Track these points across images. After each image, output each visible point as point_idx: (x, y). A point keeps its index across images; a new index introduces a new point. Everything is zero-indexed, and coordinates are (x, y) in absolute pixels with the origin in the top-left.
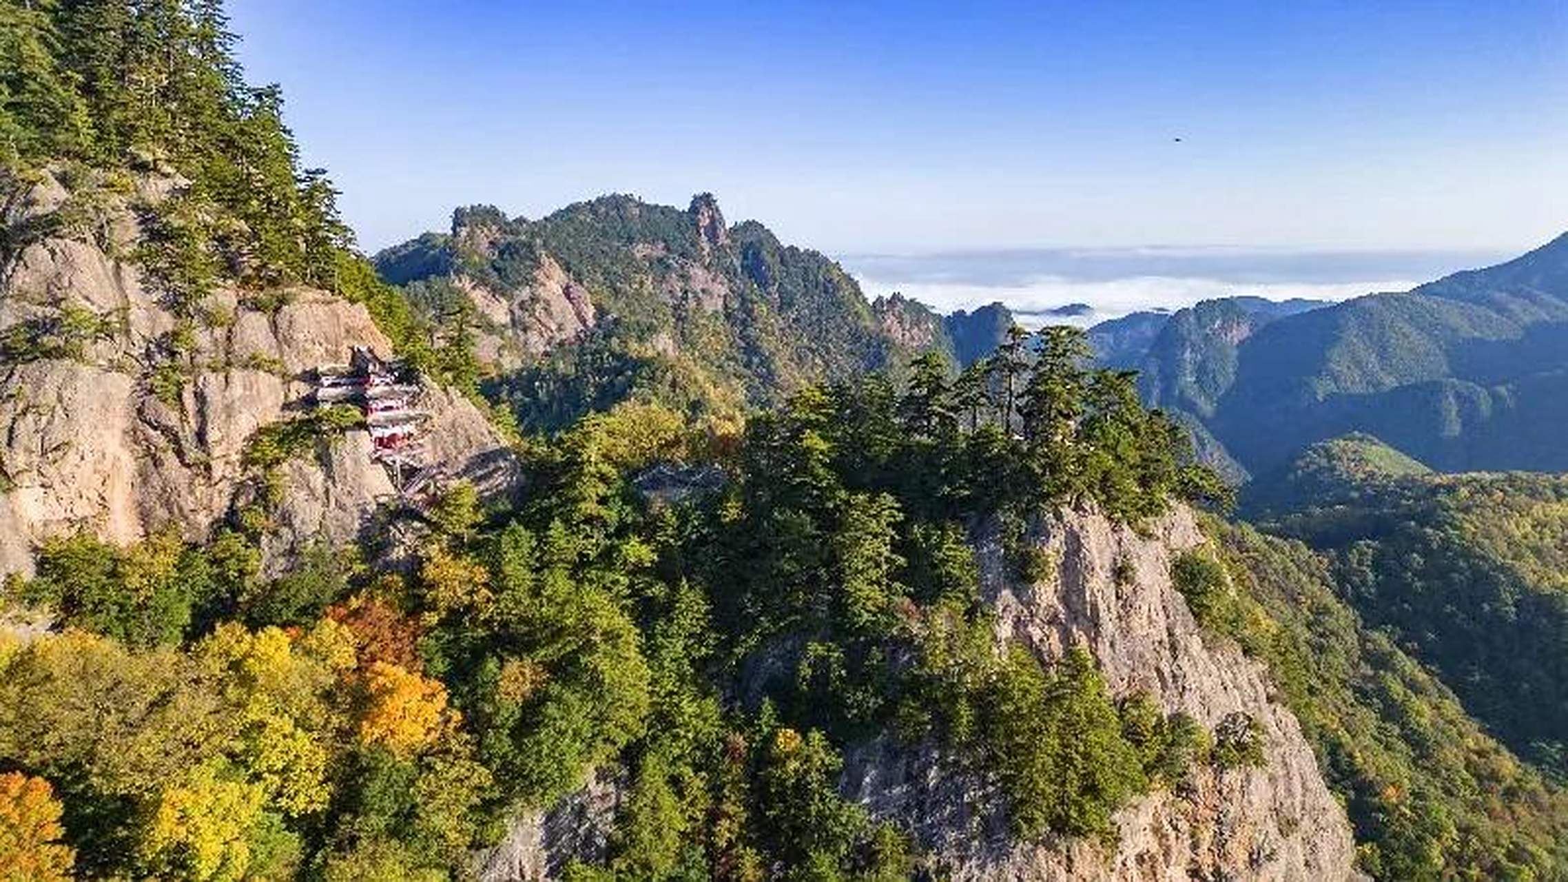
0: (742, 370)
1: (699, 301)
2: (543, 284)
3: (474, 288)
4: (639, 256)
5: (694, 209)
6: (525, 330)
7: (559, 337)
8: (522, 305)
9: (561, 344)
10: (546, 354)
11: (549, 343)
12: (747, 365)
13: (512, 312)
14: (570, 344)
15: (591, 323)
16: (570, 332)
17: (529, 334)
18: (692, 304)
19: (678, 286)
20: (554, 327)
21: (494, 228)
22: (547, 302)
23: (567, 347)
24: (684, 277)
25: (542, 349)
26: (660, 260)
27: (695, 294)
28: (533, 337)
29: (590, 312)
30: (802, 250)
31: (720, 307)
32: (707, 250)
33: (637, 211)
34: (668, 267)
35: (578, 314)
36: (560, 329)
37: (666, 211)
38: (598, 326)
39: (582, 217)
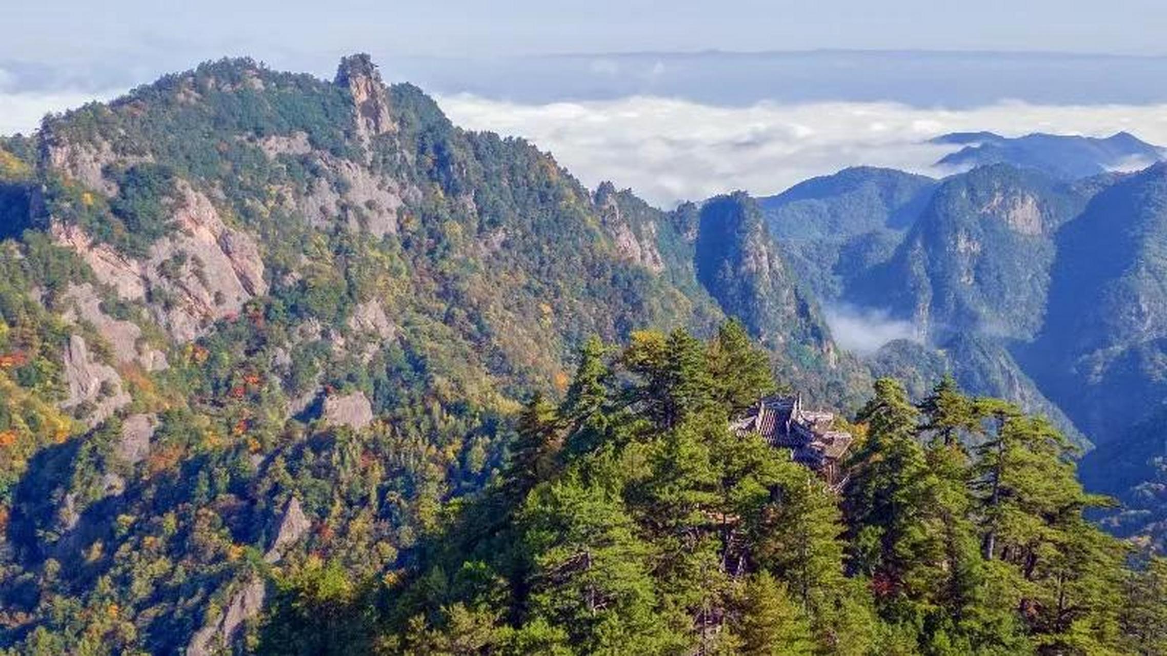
0: (438, 326)
1: (363, 221)
2: (189, 234)
3: (91, 247)
4: (272, 155)
5: (343, 80)
6: (168, 306)
7: (217, 314)
8: (162, 269)
9: (221, 326)
10: (201, 342)
11: (204, 324)
12: (448, 319)
13: (146, 280)
14: (235, 323)
15: (261, 288)
16: (232, 306)
17: (173, 313)
18: (353, 226)
19: (331, 199)
20: (209, 299)
21: (106, 146)
22: (196, 260)
23: (231, 328)
24: (340, 186)
25: (193, 335)
26: (304, 161)
27: (357, 210)
28: (179, 316)
29: (257, 270)
30: (502, 138)
31: (392, 228)
32: (367, 141)
33: (258, 84)
34: (315, 172)
35: (242, 277)
36: (219, 299)
37: (303, 82)
38: (273, 292)
39: (181, 97)
